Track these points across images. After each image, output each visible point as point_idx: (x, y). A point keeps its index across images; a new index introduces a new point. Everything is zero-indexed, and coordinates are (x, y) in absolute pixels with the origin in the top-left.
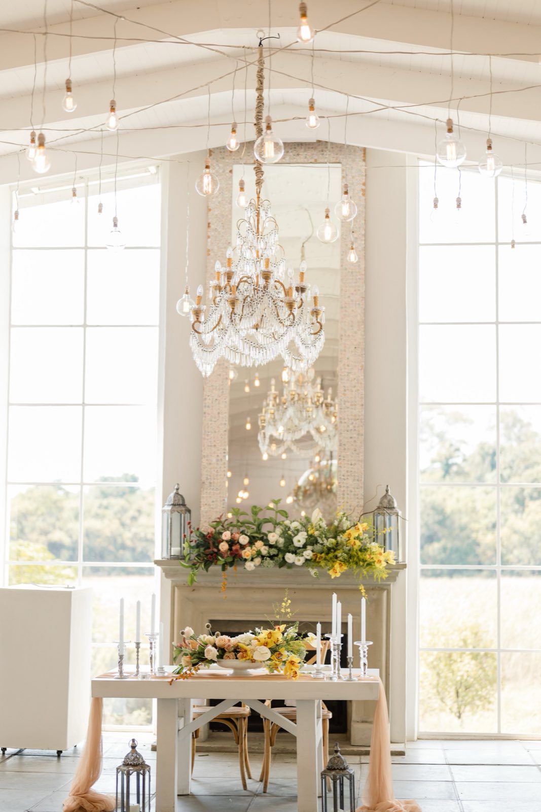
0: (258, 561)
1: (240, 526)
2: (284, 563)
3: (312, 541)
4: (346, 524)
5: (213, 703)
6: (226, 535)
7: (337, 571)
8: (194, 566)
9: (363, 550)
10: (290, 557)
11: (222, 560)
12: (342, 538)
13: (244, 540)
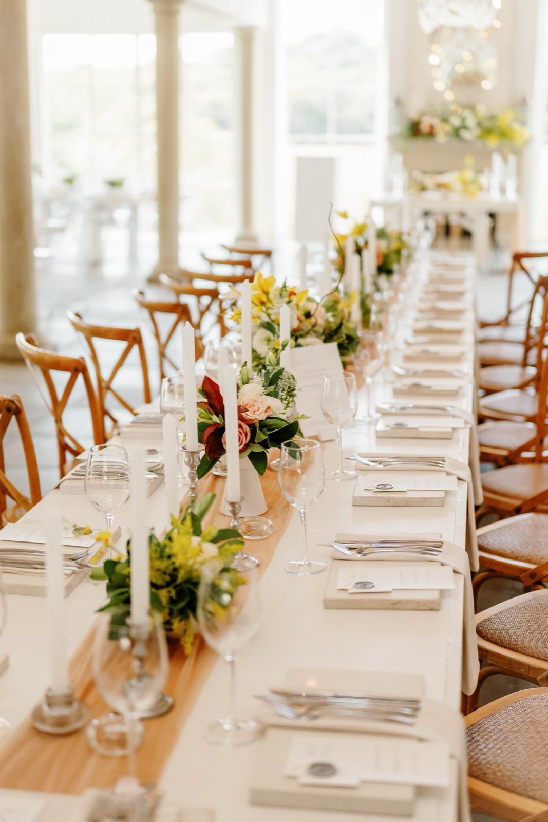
0: (446, 137)
1: (434, 114)
2: (460, 138)
3: (479, 124)
6: (426, 121)
10: (464, 134)
11: (423, 135)
12: (496, 122)
13: (436, 123)
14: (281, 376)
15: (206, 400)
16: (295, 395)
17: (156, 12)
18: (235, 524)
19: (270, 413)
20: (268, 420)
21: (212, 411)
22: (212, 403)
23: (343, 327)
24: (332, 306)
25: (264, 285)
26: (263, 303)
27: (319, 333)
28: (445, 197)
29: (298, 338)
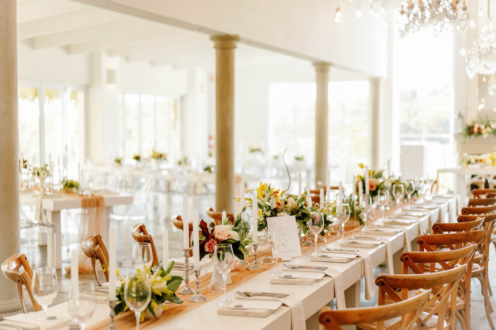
0: (488, 134)
1: (481, 123)
5: (473, 176)
6: (476, 126)
8: (465, 136)
11: (475, 134)
13: (483, 127)
14: (240, 222)
15: (202, 230)
16: (249, 232)
17: (316, 70)
18: (197, 281)
19: (230, 237)
20: (228, 240)
21: (203, 235)
22: (204, 231)
23: (302, 209)
24: (301, 200)
25: (262, 188)
26: (264, 196)
27: (288, 211)
28: (482, 167)
29: (278, 213)
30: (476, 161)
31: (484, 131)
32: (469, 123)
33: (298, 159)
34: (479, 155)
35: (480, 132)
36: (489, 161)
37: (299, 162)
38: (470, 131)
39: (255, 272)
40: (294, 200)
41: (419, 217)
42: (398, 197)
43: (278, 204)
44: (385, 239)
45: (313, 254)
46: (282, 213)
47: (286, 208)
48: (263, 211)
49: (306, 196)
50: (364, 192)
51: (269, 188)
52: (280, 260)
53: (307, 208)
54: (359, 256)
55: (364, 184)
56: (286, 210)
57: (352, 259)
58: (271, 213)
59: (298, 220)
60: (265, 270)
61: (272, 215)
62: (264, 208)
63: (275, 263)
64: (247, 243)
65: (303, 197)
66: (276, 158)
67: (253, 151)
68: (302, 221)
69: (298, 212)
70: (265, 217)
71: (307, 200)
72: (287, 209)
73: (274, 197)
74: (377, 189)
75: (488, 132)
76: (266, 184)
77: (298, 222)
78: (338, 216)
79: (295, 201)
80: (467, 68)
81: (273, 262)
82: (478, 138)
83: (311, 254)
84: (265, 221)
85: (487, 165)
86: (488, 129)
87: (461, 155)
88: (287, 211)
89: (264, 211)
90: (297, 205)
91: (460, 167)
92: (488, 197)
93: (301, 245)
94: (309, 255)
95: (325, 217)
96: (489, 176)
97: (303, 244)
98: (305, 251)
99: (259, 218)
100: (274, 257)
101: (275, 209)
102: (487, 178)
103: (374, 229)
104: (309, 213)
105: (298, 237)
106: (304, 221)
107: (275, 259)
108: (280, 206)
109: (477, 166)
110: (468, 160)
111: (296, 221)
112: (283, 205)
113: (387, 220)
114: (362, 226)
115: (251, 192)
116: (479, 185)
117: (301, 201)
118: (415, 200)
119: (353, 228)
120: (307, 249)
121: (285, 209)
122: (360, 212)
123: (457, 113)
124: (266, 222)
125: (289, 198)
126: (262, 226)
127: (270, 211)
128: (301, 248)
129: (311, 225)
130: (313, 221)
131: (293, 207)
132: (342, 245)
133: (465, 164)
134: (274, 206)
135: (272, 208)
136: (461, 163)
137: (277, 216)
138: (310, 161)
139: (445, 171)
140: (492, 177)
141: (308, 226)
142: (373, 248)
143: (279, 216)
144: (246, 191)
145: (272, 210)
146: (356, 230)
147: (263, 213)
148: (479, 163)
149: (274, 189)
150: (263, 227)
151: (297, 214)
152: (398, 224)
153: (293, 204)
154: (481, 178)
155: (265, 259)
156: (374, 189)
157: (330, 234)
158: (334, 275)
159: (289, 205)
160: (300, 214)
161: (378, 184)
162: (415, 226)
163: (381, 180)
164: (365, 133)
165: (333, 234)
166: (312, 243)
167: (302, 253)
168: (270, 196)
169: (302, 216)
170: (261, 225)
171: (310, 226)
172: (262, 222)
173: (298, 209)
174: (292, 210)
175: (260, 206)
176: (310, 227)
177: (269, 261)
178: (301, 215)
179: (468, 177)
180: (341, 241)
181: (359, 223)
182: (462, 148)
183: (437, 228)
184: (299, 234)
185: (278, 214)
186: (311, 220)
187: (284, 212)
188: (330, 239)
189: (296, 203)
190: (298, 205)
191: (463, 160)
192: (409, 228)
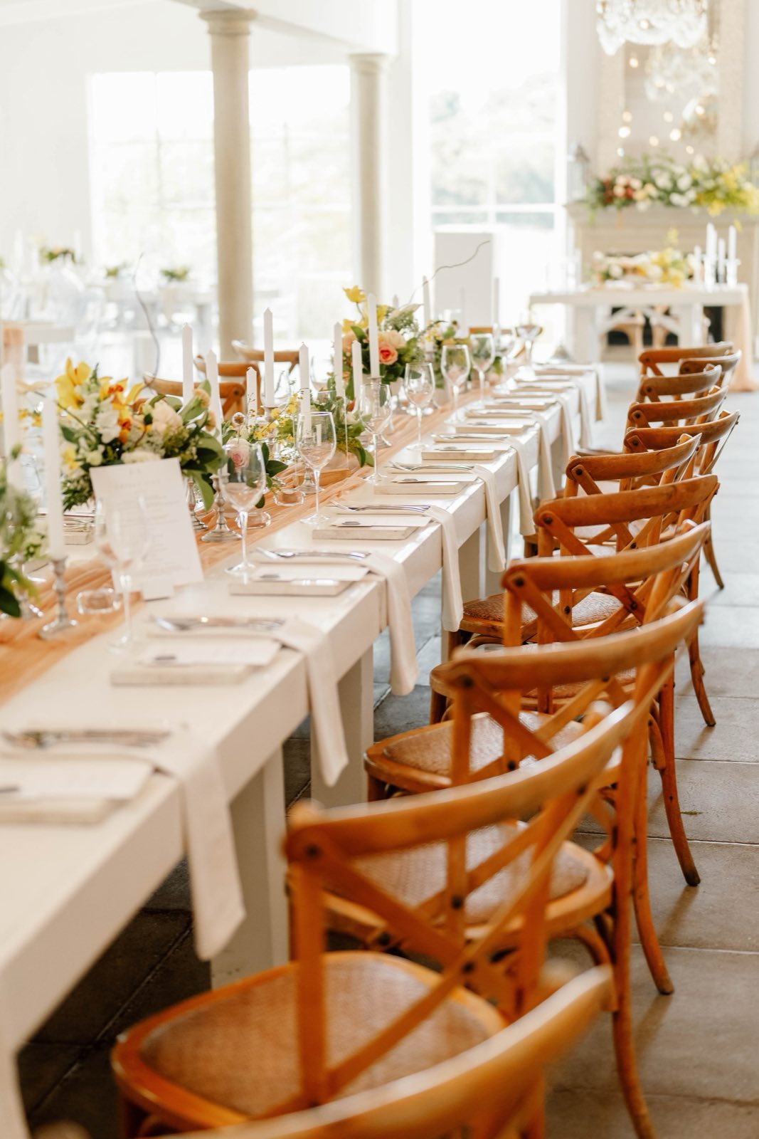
0: (649, 202)
1: (633, 172)
2: (670, 204)
3: (695, 184)
4: (725, 167)
5: (615, 310)
6: (621, 181)
7: (716, 209)
8: (593, 207)
9: (739, 190)
10: (675, 198)
11: (617, 202)
12: (721, 181)
13: (636, 184)
14: (4, 491)
17: (212, 33)
23: (197, 438)
24: (194, 408)
25: (74, 376)
26: (80, 403)
27: (157, 445)
28: (638, 287)
29: (123, 452)
30: (625, 271)
31: (638, 195)
32: (604, 175)
33: (171, 275)
34: (631, 256)
35: (629, 199)
36: (656, 271)
37: (175, 284)
38: (605, 194)
39: (60, 647)
40: (171, 411)
41: (515, 432)
42: (454, 378)
43: (125, 425)
44: (438, 510)
45: (235, 568)
46: (137, 454)
47: (150, 436)
48: (77, 451)
49: (207, 395)
50: (367, 370)
51: (95, 377)
52: (137, 597)
53: (212, 433)
54: (373, 570)
55: (365, 346)
56: (148, 442)
57: (351, 585)
58: (105, 454)
59: (185, 471)
60: (93, 634)
61: (107, 461)
62: (82, 441)
63: (122, 610)
64: (32, 550)
65: (200, 398)
66: (113, 273)
67: (52, 256)
68: (198, 473)
69: (185, 446)
70: (87, 467)
71: (210, 409)
72: (151, 439)
73: (111, 406)
74: (401, 360)
75: (651, 197)
76: (83, 365)
77: (187, 475)
78: (299, 444)
79: (174, 412)
80: (600, 29)
81: (116, 605)
82: (626, 211)
83: (230, 569)
84: (86, 478)
85: (649, 280)
86: (650, 189)
87: (586, 258)
88: (154, 446)
89: (82, 451)
90: (181, 423)
91: (583, 288)
92: (684, 370)
93: (199, 541)
94: (225, 573)
95: (266, 450)
96: (652, 308)
97: (203, 538)
98: (213, 561)
99: (66, 470)
100: (118, 591)
101: (115, 440)
102: (649, 313)
103: (400, 478)
104: (220, 447)
105: (189, 517)
106: (206, 473)
107: (121, 597)
108: (129, 429)
109: (624, 285)
110: (603, 268)
111: (183, 473)
112: (139, 428)
113: (432, 447)
114: (366, 468)
115: (38, 392)
116: (630, 332)
117: (195, 410)
118: (493, 384)
119: (342, 476)
120: (217, 552)
121: (146, 439)
122: (358, 431)
123: (574, 147)
124: (89, 482)
125: (157, 404)
126: (79, 494)
127: (101, 448)
128: (200, 552)
129: (227, 480)
130: (231, 469)
131: (171, 434)
132: (317, 536)
133: (596, 279)
134: (111, 432)
135: (106, 439)
136: (585, 278)
137: (122, 463)
138: (205, 280)
139: (548, 299)
140: (660, 311)
141: (218, 484)
142: (406, 538)
143: (129, 462)
144: (22, 389)
145: (106, 445)
146: (350, 481)
147: (80, 457)
148: (631, 277)
149: (111, 378)
150: (81, 496)
151: (184, 453)
152: (462, 457)
153: (171, 423)
154: (633, 315)
155: (91, 599)
156: (393, 359)
157: (279, 500)
158: (305, 644)
159: (159, 426)
160: (192, 454)
161: (403, 345)
162: (508, 460)
163: (407, 335)
164: (346, 204)
165: (286, 498)
166: (230, 532)
167: (204, 568)
168: (99, 401)
169: (198, 459)
170: (75, 492)
171: (225, 483)
172: (78, 482)
173: (187, 436)
174: (166, 439)
175: (68, 434)
176: (222, 487)
177: (104, 602)
178: (196, 457)
179: (603, 311)
180: (313, 520)
181: (355, 460)
182: (587, 239)
183: (579, 472)
184: (192, 507)
185: (125, 456)
186: (225, 468)
187: (144, 448)
188: (281, 517)
189: (178, 418)
190: (185, 424)
191: (592, 271)
192: (493, 468)
